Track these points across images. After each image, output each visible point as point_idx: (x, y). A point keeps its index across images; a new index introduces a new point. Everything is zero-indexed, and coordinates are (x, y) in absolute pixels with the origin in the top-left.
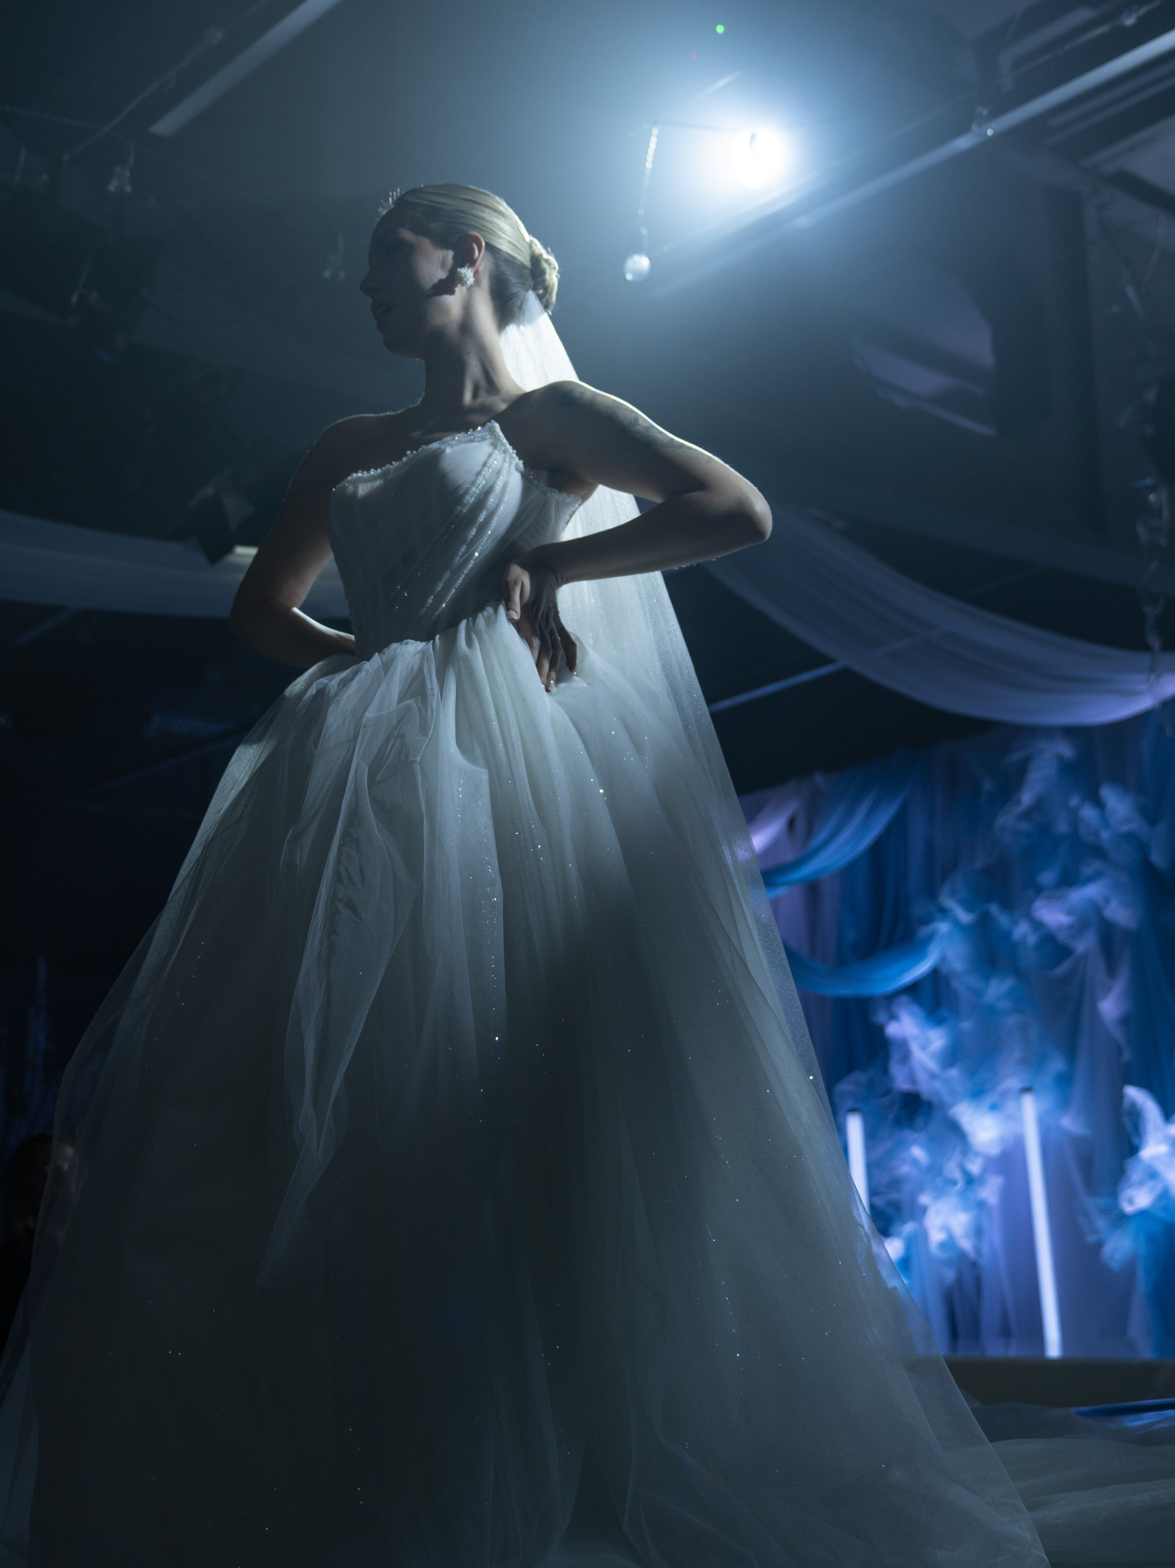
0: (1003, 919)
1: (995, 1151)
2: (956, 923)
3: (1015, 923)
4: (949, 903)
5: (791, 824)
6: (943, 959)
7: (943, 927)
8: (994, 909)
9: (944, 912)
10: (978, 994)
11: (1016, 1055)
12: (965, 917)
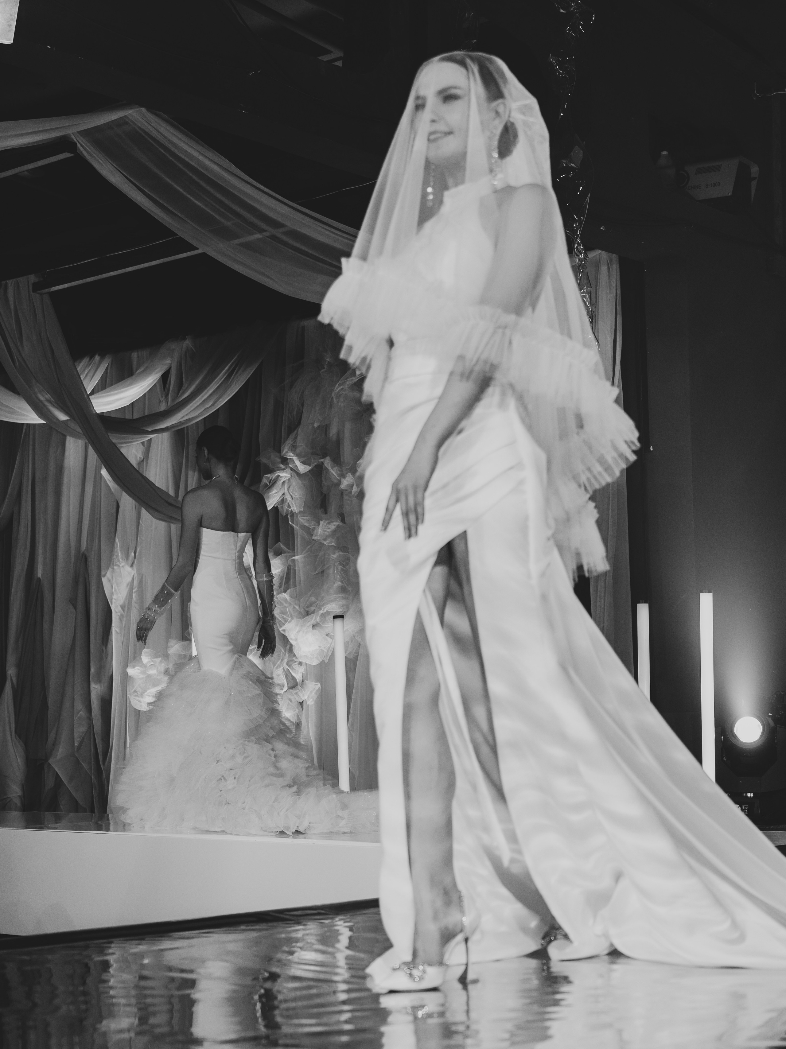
0: (334, 472)
1: (315, 662)
2: (295, 471)
3: (343, 476)
4: (290, 455)
5: (165, 377)
6: (283, 501)
7: (285, 475)
8: (327, 462)
9: (285, 461)
10: (310, 532)
11: (338, 584)
12: (302, 468)
